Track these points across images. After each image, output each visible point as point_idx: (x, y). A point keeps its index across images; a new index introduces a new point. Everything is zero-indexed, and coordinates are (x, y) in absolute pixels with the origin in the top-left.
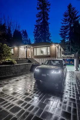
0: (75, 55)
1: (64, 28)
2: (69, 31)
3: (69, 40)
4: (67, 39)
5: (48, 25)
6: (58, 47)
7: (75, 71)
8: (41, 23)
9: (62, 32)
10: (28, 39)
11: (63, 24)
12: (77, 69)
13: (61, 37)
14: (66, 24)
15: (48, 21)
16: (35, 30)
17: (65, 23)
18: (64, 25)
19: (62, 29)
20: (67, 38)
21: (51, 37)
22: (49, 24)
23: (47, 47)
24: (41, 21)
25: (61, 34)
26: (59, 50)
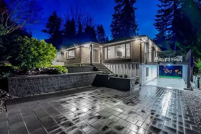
0: (184, 58)
1: (163, 13)
2: (173, 17)
3: (173, 33)
4: (169, 32)
5: (133, 12)
6: (147, 44)
7: (185, 89)
8: (122, 10)
9: (159, 20)
10: (106, 38)
11: (160, 7)
12: (189, 85)
13: (157, 28)
14: (167, 5)
15: (134, 6)
16: (112, 22)
17: (165, 6)
18: (163, 8)
19: (158, 16)
20: (168, 29)
21: (138, 30)
22: (135, 9)
23: (125, 43)
24: (123, 8)
25: (157, 25)
26: (150, 50)
